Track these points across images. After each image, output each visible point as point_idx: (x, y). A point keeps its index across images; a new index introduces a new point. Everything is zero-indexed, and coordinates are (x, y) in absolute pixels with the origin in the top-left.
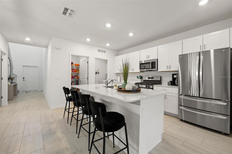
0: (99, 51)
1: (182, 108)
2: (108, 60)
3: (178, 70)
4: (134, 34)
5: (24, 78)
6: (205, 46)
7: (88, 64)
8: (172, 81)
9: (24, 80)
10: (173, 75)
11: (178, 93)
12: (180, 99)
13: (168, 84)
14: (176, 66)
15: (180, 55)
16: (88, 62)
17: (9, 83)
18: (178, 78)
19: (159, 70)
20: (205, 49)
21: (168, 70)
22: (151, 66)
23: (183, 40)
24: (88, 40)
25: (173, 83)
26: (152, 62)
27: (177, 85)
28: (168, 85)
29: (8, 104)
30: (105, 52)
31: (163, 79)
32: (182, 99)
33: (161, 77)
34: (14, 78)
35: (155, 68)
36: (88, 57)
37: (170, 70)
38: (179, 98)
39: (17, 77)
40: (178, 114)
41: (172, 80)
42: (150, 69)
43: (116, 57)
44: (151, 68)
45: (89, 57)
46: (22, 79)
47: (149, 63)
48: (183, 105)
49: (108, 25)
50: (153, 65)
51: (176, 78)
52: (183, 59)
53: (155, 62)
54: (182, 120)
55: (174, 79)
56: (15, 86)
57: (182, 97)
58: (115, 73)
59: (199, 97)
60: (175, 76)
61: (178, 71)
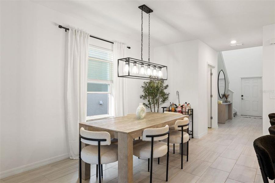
5: (242, 96)
9: (242, 99)
17: (221, 102)
29: (218, 127)
34: (228, 96)
39: (233, 94)
46: (241, 97)
56: (230, 106)
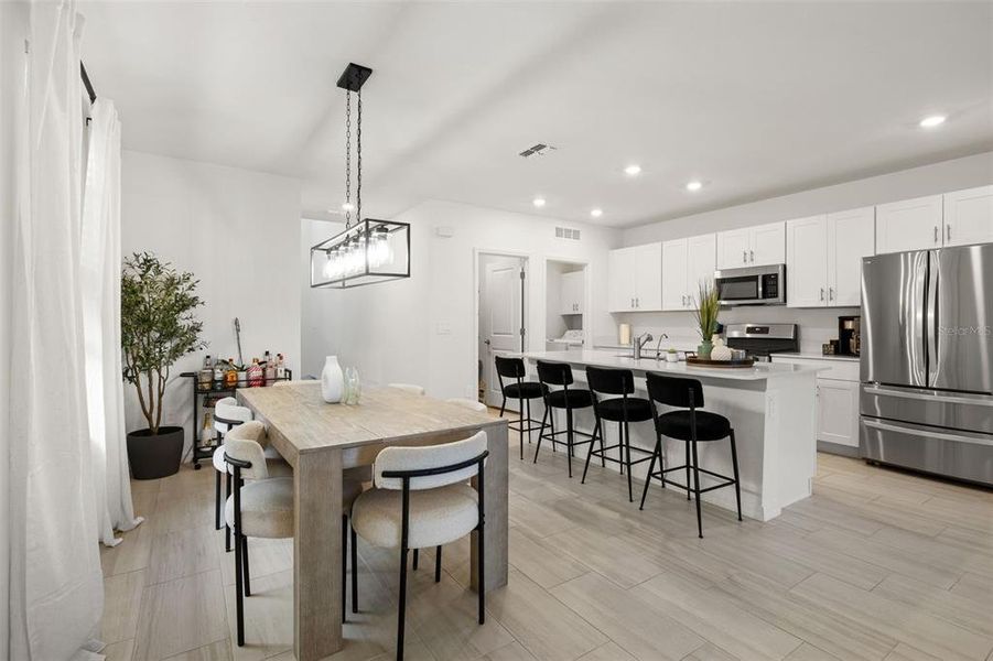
0: (559, 232)
1: (877, 423)
2: (586, 264)
3: (859, 304)
4: (705, 183)
6: (949, 229)
7: (525, 280)
8: (837, 341)
10: (842, 320)
11: (858, 379)
12: (865, 398)
13: (824, 351)
14: (852, 291)
15: (865, 259)
16: (523, 275)
18: (857, 330)
19: (790, 304)
20: (949, 238)
21: (823, 304)
22: (760, 289)
23: (878, 207)
24: (539, 202)
25: (844, 345)
26: (764, 277)
27: (857, 355)
28: (826, 353)
30: (576, 235)
31: (805, 334)
32: (876, 397)
33: (796, 325)
35: (777, 296)
36: (521, 257)
37: (831, 304)
38: (862, 393)
40: (857, 446)
41: (837, 338)
42: (757, 298)
43: (616, 251)
44: (760, 296)
45: (526, 258)
47: (755, 278)
48: (879, 415)
49: (633, 170)
50: (769, 285)
51: (853, 330)
52: (880, 271)
53: (776, 275)
54: (871, 463)
55: (845, 335)
57: (876, 388)
58: (612, 314)
59: (927, 388)
60: (849, 325)
61: (858, 307)
